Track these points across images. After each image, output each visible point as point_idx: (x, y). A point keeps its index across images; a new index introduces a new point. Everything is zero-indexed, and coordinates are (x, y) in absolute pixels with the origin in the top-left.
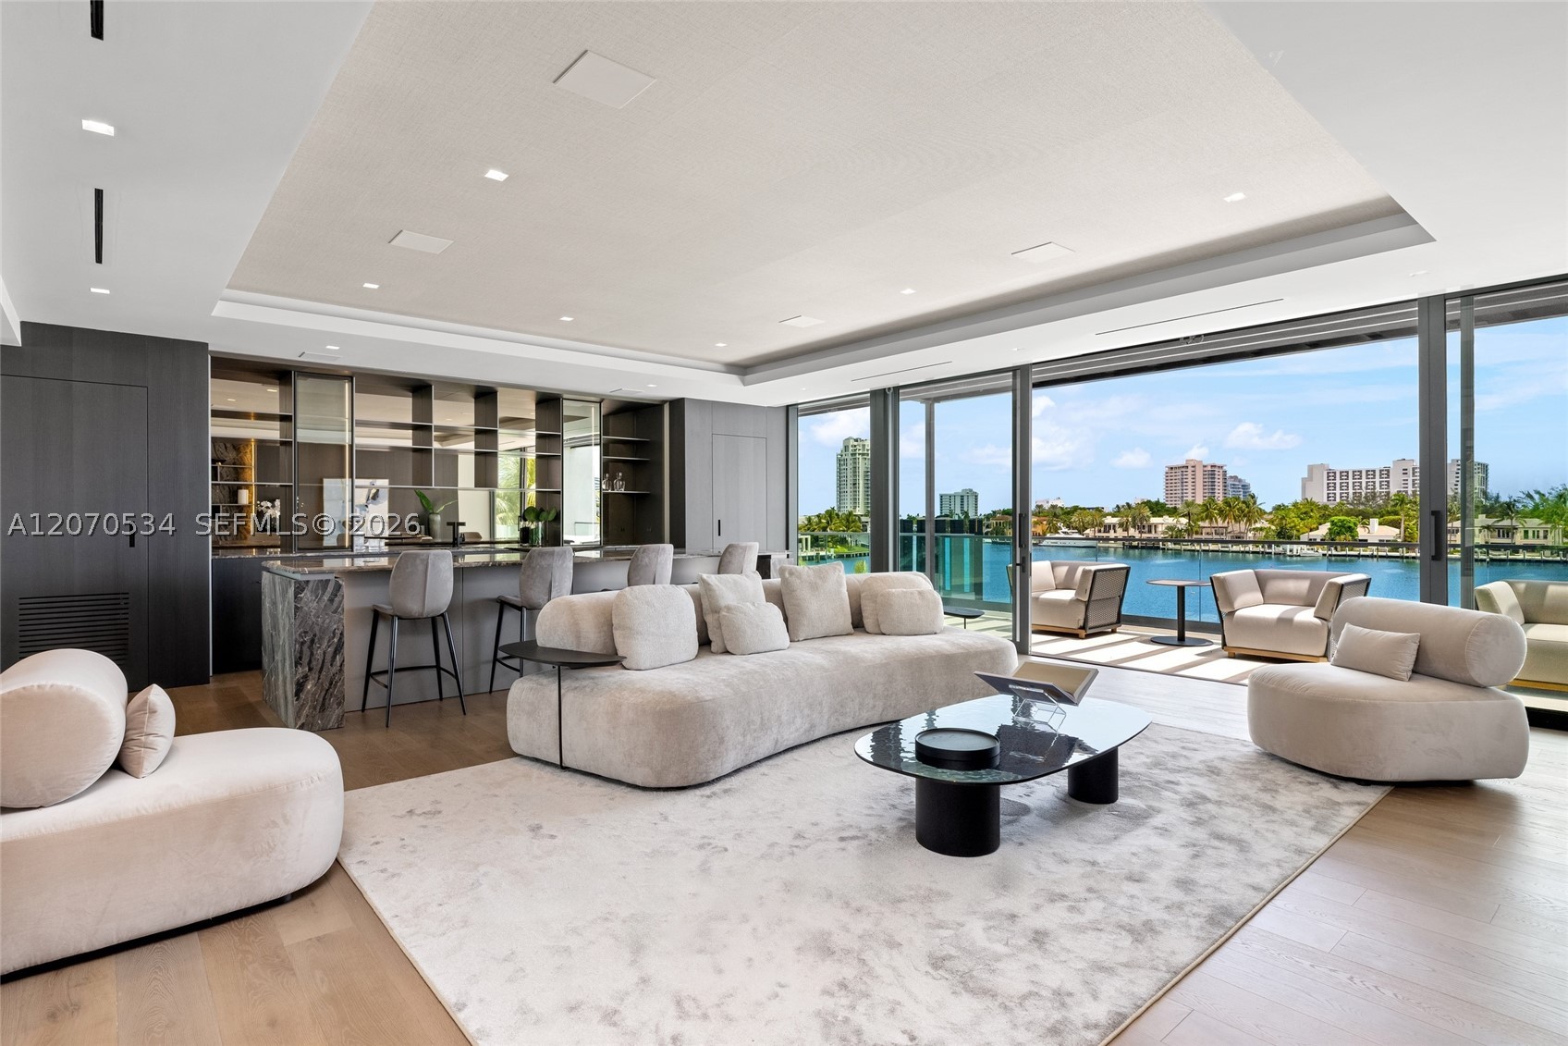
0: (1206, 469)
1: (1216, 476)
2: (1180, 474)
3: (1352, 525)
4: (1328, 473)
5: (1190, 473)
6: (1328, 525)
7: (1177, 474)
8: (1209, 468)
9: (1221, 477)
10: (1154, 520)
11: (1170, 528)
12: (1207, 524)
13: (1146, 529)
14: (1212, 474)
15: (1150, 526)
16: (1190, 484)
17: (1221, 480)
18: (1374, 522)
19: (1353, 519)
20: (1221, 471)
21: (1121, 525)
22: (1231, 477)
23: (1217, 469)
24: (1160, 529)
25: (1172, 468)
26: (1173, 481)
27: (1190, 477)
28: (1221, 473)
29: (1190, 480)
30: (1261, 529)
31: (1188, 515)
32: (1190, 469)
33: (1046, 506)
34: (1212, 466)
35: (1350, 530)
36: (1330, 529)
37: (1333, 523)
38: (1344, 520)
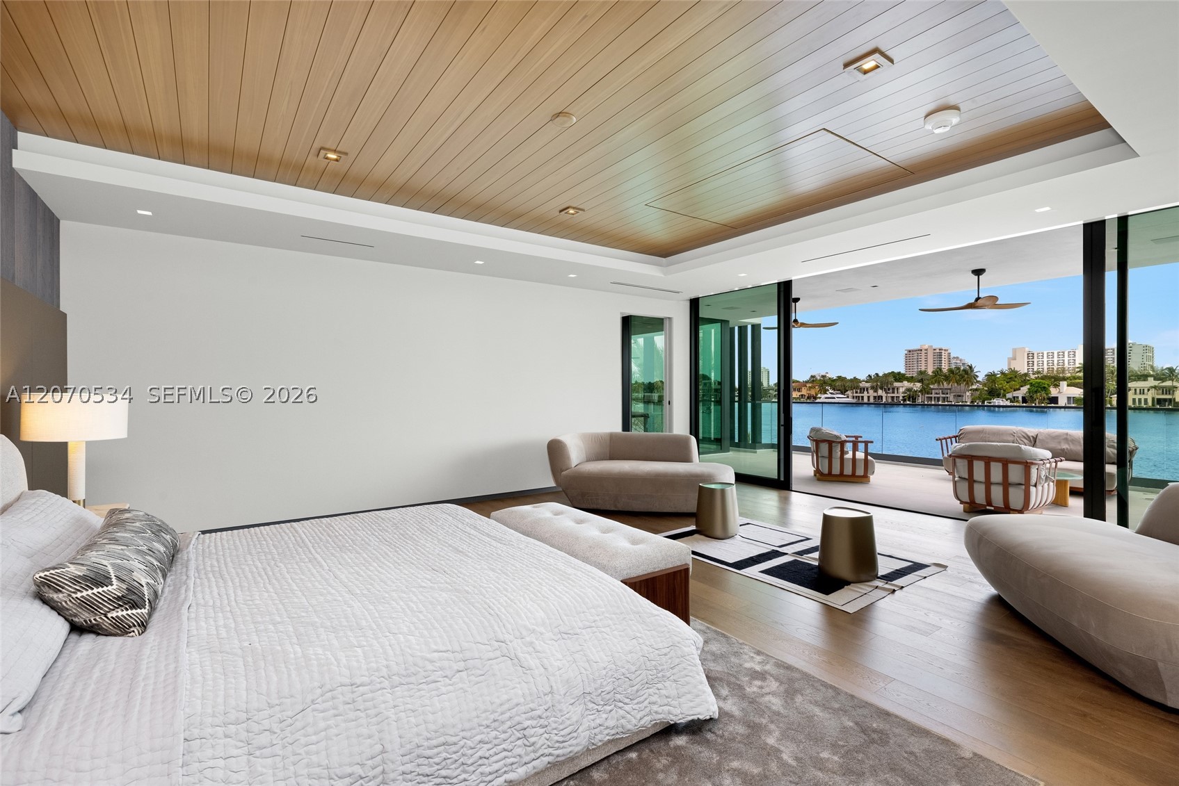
0: (935, 351)
1: (943, 356)
2: (916, 354)
3: (1046, 386)
4: (1028, 354)
5: (923, 354)
6: (1028, 386)
7: (914, 354)
8: (938, 351)
9: (946, 356)
10: (896, 384)
11: (909, 390)
12: (936, 386)
13: (891, 391)
14: (940, 355)
15: (893, 389)
16: (923, 362)
17: (946, 358)
18: (1064, 384)
19: (1046, 382)
20: (947, 353)
21: (872, 388)
22: (954, 358)
23: (943, 352)
24: (901, 390)
25: (910, 351)
26: (911, 358)
27: (923, 357)
29: (923, 360)
30: (976, 390)
31: (921, 381)
32: (923, 352)
34: (940, 350)
35: (1045, 389)
36: (1029, 389)
37: (1031, 385)
38: (1040, 382)
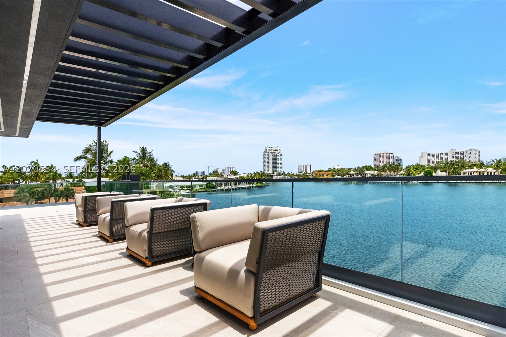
0: (387, 154)
1: (391, 157)
2: (378, 156)
3: (431, 172)
4: (428, 155)
5: (382, 156)
6: (424, 172)
7: (377, 156)
8: (388, 154)
9: (392, 157)
10: (366, 172)
11: (372, 175)
12: (383, 173)
13: (364, 175)
14: (389, 156)
15: (365, 174)
16: (382, 160)
17: (392, 158)
18: (439, 171)
19: (431, 170)
20: (392, 155)
21: (356, 174)
22: (396, 157)
23: (391, 154)
24: (369, 175)
25: (376, 154)
26: (376, 159)
27: (382, 157)
28: (392, 156)
29: (382, 158)
30: (401, 174)
31: (378, 170)
32: (382, 155)
33: (332, 168)
34: (389, 153)
35: (431, 174)
36: (424, 174)
37: (425, 172)
38: (429, 170)
